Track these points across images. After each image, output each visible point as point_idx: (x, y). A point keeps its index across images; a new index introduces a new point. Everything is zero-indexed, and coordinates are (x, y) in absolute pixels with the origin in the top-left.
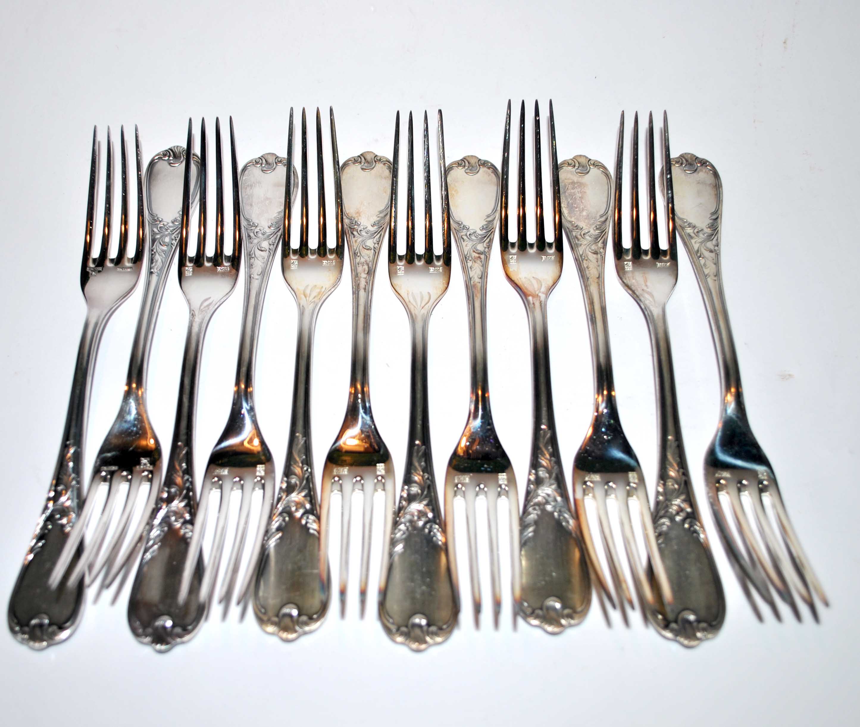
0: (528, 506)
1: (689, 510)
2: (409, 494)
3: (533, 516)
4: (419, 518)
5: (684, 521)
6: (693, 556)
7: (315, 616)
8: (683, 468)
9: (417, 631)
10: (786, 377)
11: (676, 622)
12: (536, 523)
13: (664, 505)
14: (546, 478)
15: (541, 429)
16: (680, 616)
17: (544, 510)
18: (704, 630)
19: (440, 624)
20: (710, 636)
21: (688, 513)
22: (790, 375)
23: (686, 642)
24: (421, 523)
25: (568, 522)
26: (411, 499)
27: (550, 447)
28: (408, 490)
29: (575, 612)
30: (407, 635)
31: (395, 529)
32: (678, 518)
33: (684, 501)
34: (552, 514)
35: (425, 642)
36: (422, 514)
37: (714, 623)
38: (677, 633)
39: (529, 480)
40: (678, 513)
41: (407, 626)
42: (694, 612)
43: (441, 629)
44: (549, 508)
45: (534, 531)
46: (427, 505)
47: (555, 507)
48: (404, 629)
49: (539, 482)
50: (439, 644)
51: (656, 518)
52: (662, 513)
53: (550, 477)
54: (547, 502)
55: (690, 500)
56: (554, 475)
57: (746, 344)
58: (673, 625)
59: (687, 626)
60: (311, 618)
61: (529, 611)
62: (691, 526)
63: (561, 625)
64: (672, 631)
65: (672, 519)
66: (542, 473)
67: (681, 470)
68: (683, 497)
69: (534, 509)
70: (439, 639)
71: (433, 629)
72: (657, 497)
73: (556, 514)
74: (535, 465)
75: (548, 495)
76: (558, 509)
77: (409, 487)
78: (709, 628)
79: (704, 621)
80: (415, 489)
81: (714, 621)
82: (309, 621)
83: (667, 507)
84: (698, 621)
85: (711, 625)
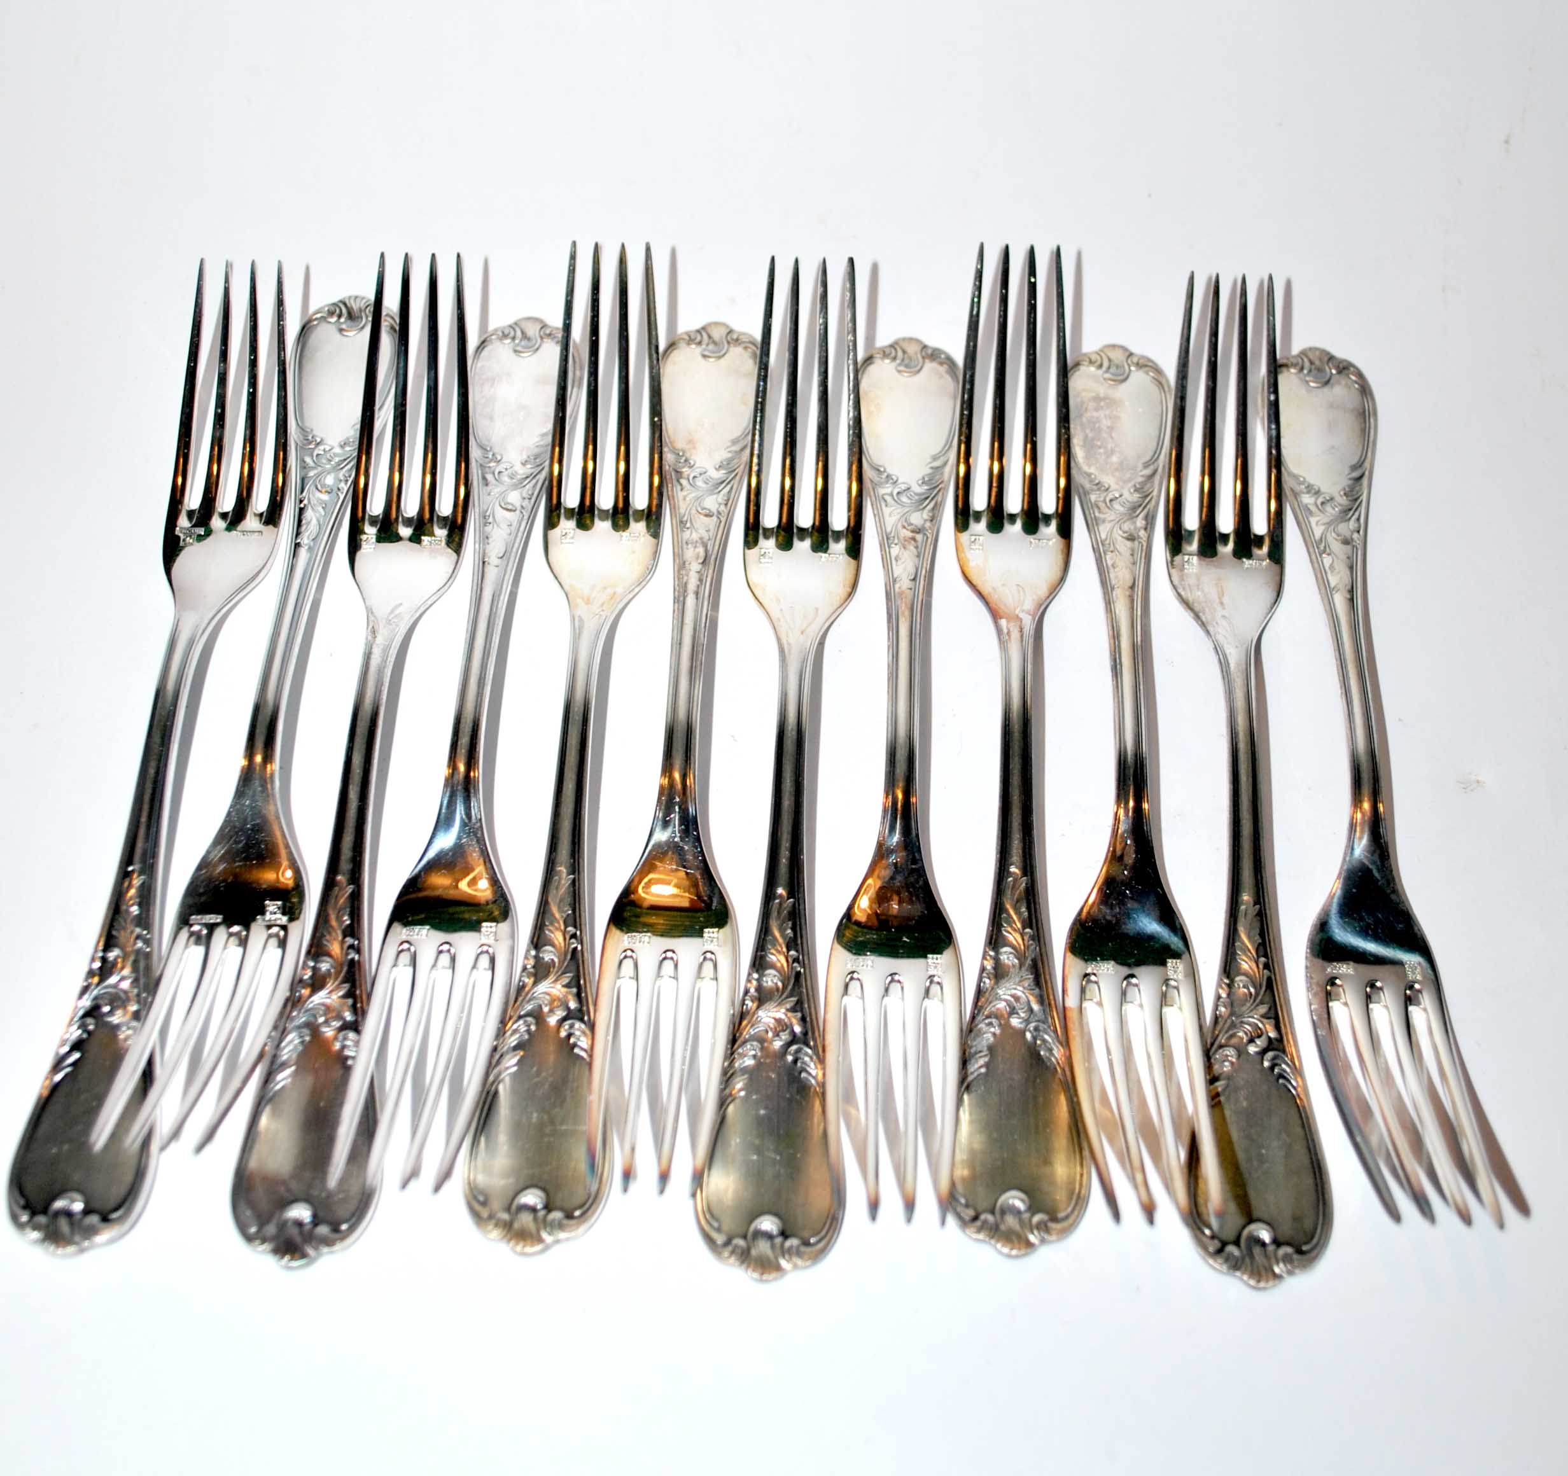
0: (979, 1018)
1: (1272, 1034)
2: (759, 989)
3: (989, 1033)
4: (777, 1035)
5: (1264, 1052)
6: (1275, 1121)
7: (577, 1213)
8: (1266, 956)
9: (763, 1246)
10: (1469, 785)
11: (1237, 1242)
12: (991, 1049)
13: (1229, 1022)
14: (1014, 966)
15: (1010, 874)
16: (1245, 1232)
17: (1005, 1026)
18: (1287, 1259)
19: (806, 1234)
20: (1298, 1270)
21: (1270, 1041)
22: (1478, 782)
23: (1253, 1281)
24: (778, 1044)
25: (1051, 1050)
26: (763, 997)
27: (1023, 909)
28: (758, 980)
29: (1053, 1218)
30: (745, 1257)
31: (732, 1054)
32: (1252, 1049)
33: (1264, 1017)
34: (1022, 1033)
35: (777, 1268)
36: (781, 1026)
37: (1307, 1248)
38: (1235, 1265)
39: (983, 969)
40: (1252, 1040)
41: (745, 1237)
42: (1271, 1225)
43: (806, 1243)
44: (1015, 1022)
45: (987, 1065)
46: (793, 1010)
47: (1027, 1021)
48: (741, 1242)
49: (999, 973)
50: (801, 1270)
51: (1209, 1048)
52: (1223, 1038)
53: (1021, 965)
54: (1013, 1011)
55: (1276, 1013)
56: (1029, 962)
57: (1400, 720)
58: (1231, 1249)
59: (1257, 1250)
60: (569, 1216)
61: (970, 1213)
62: (1275, 1064)
63: (1029, 1245)
64: (1228, 1259)
65: (1241, 1052)
66: (1007, 957)
67: (1263, 959)
68: (1263, 1009)
69: (990, 1024)
70: (801, 1263)
71: (793, 1242)
72: (1216, 1007)
73: (1028, 1036)
74: (995, 940)
75: (1017, 999)
76: (1032, 1026)
77: (761, 976)
78: (1295, 1256)
79: (1288, 1244)
80: (771, 979)
81: (1306, 1243)
82: (565, 1222)
83: (1233, 1026)
84: (1277, 1242)
85: (1300, 1252)
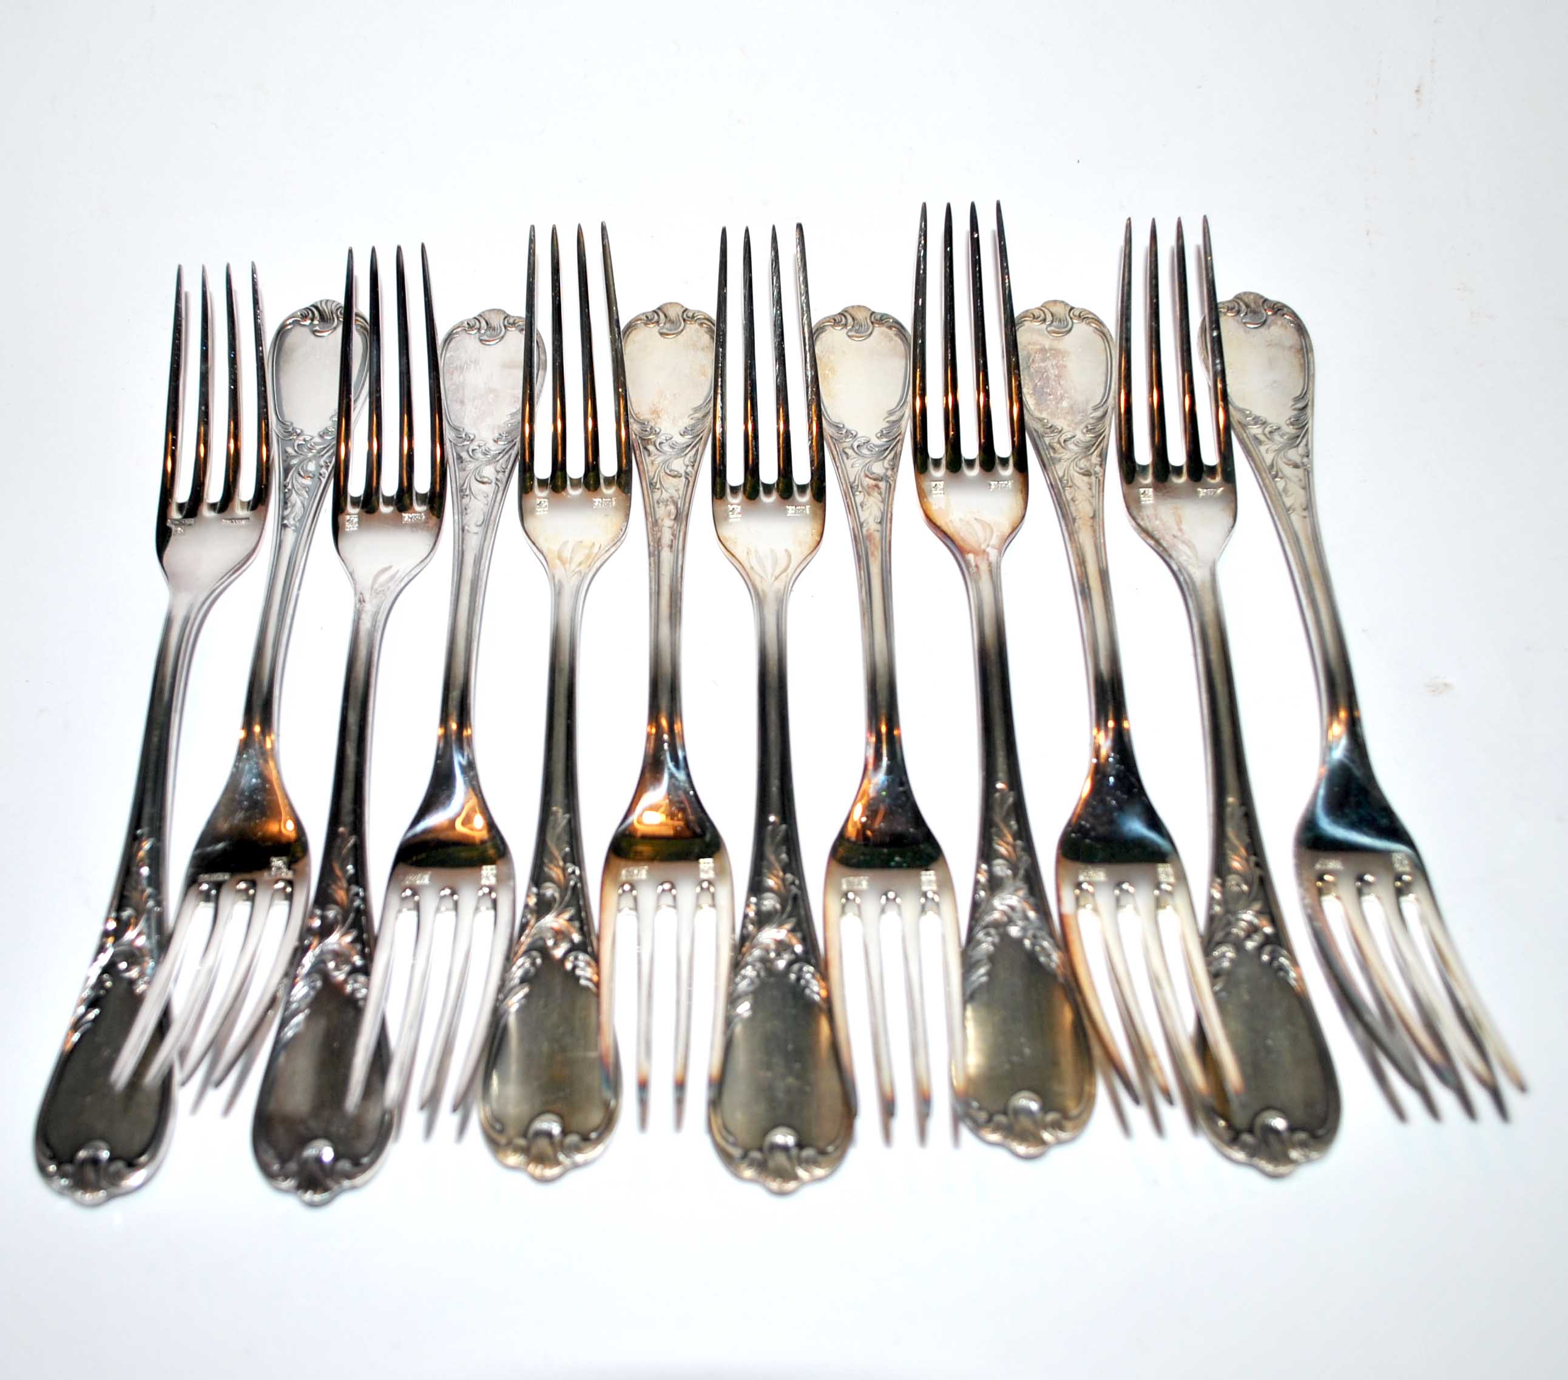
0: (978, 928)
1: (1268, 930)
2: (758, 913)
3: (986, 945)
4: (779, 955)
5: (1260, 949)
6: (1278, 1013)
7: (593, 1135)
8: (1255, 854)
9: (781, 1159)
10: (1438, 688)
11: (1251, 1131)
12: (991, 958)
13: (1224, 921)
14: (1007, 876)
15: (997, 790)
16: (1259, 1121)
17: (1005, 936)
18: (1303, 1145)
19: (821, 1144)
20: (1314, 1155)
21: (1266, 936)
22: (1446, 685)
23: (1269, 1168)
24: (781, 964)
25: (1049, 956)
26: (763, 919)
27: (1013, 823)
28: (757, 904)
29: (1066, 1116)
30: (763, 1167)
31: (736, 975)
32: (1250, 945)
33: (1259, 914)
34: (1019, 942)
35: (795, 1177)
36: (782, 947)
37: (1320, 1132)
38: (1253, 1152)
39: (977, 882)
40: (1249, 936)
41: (760, 1149)
42: (1284, 1113)
43: (822, 1152)
44: (1014, 931)
45: (989, 974)
46: (792, 931)
47: (1024, 929)
48: (756, 1155)
49: (994, 885)
50: (821, 1179)
51: (1209, 944)
52: (1219, 936)
53: (1015, 875)
54: (1011, 921)
55: (1271, 911)
56: (1022, 872)
57: (1364, 631)
58: (1247, 1138)
59: (1272, 1138)
60: (586, 1139)
61: (983, 1116)
62: (1274, 957)
63: (1043, 1143)
64: (1244, 1147)
65: (1239, 946)
66: (1001, 868)
67: (1253, 859)
68: (1257, 906)
69: (988, 934)
70: (819, 1172)
71: (808, 1152)
72: (1210, 907)
73: (1027, 943)
74: (986, 854)
75: (1012, 908)
76: (1030, 933)
77: (760, 900)
78: (1312, 1142)
79: (1303, 1129)
80: (770, 902)
81: (1321, 1127)
82: (582, 1144)
83: (1229, 924)
84: (1292, 1129)
85: (1314, 1136)
